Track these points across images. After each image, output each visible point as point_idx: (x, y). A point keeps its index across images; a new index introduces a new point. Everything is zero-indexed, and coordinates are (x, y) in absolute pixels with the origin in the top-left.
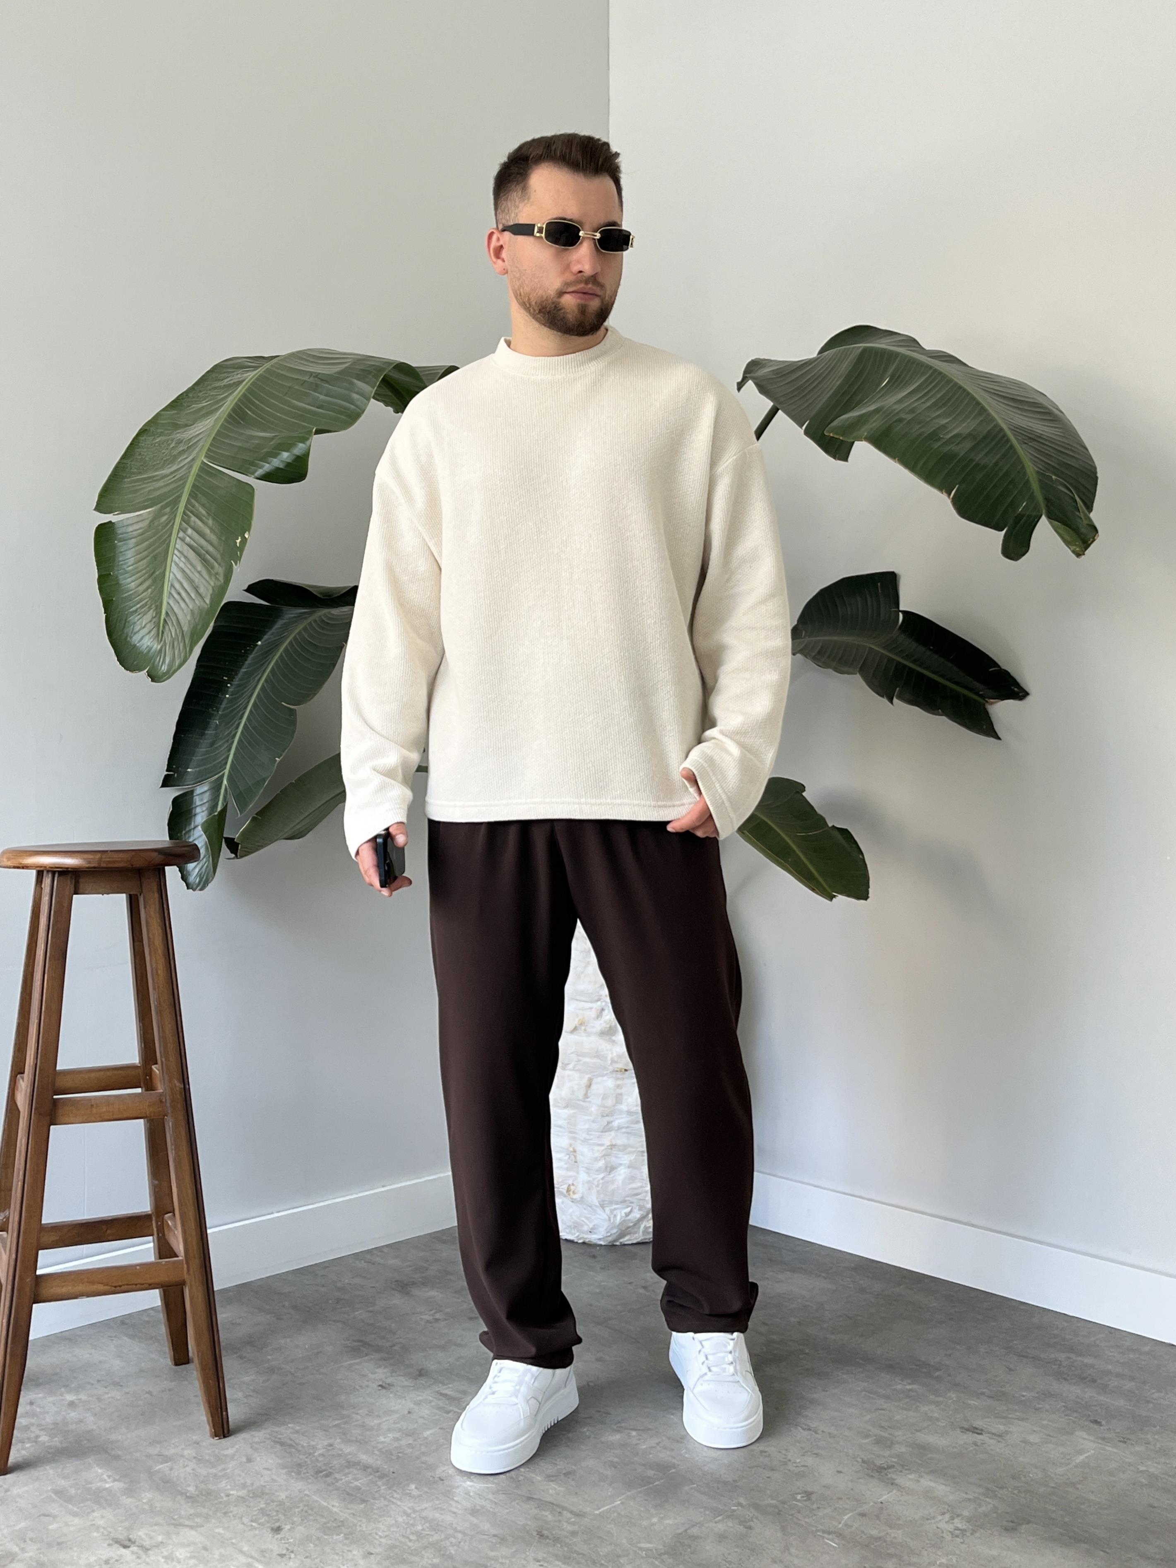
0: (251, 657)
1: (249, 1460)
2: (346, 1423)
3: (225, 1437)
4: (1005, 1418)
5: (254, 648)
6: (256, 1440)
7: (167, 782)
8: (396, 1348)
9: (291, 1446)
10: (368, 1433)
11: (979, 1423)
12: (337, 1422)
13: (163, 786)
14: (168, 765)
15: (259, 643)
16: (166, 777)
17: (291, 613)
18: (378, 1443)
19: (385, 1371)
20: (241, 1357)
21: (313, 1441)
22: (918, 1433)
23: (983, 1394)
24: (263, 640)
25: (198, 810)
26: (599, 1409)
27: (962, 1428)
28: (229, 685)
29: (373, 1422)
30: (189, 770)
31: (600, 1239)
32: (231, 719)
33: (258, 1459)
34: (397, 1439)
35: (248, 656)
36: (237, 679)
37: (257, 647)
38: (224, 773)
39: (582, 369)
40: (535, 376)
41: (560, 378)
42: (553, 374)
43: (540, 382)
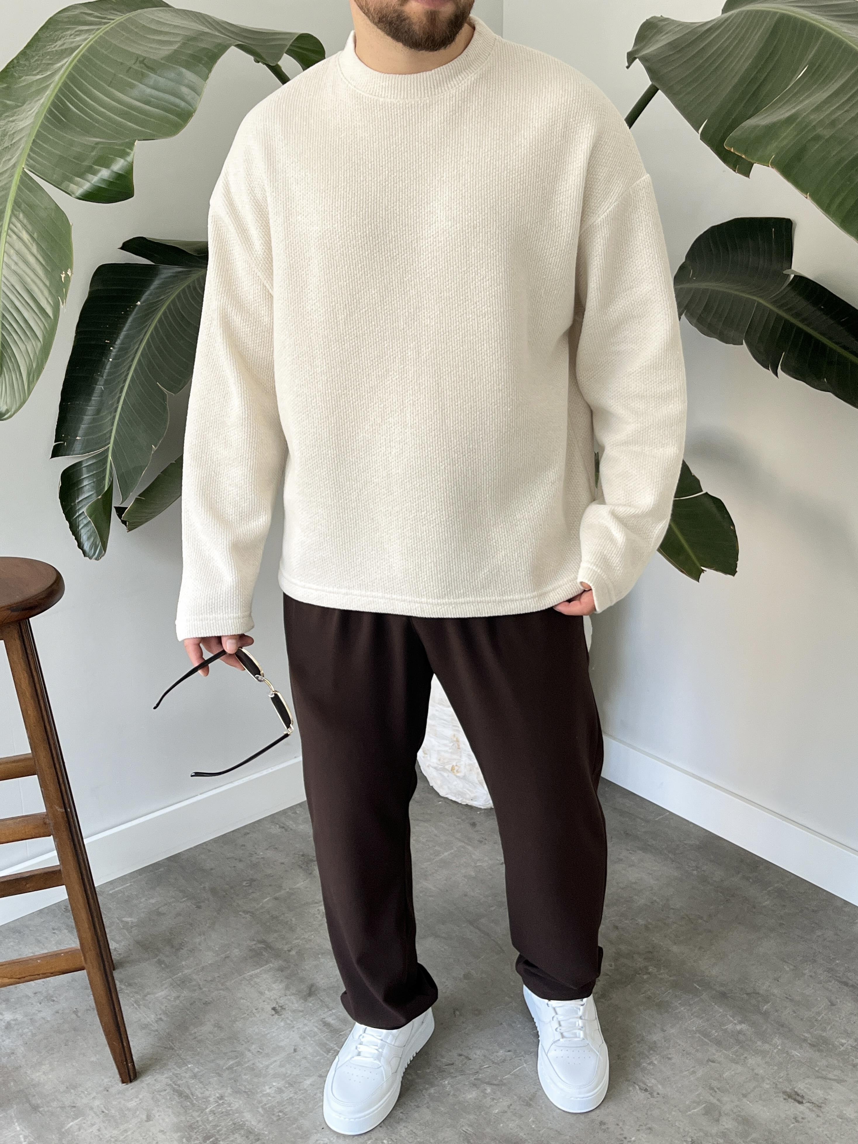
0: (130, 319)
1: (149, 1118)
2: (239, 1064)
3: (131, 1082)
4: (824, 1078)
5: (134, 309)
6: (158, 1086)
7: (56, 452)
8: (293, 953)
9: (187, 1097)
10: (256, 1080)
11: (801, 1087)
12: (231, 1062)
13: (52, 457)
14: (56, 435)
15: (139, 303)
16: (55, 447)
17: (167, 271)
18: (264, 1095)
19: (281, 987)
20: (160, 962)
21: (207, 1090)
22: (745, 1100)
23: (805, 1040)
24: (143, 299)
25: (85, 483)
26: (460, 1052)
27: (785, 1093)
28: (111, 348)
29: (261, 1063)
30: (78, 438)
31: (480, 805)
32: (113, 385)
33: (157, 1116)
34: (280, 1091)
35: (127, 318)
36: (118, 342)
37: (137, 308)
38: (108, 448)
39: (440, 91)
40: (384, 97)
41: (413, 103)
42: (405, 97)
43: (389, 106)
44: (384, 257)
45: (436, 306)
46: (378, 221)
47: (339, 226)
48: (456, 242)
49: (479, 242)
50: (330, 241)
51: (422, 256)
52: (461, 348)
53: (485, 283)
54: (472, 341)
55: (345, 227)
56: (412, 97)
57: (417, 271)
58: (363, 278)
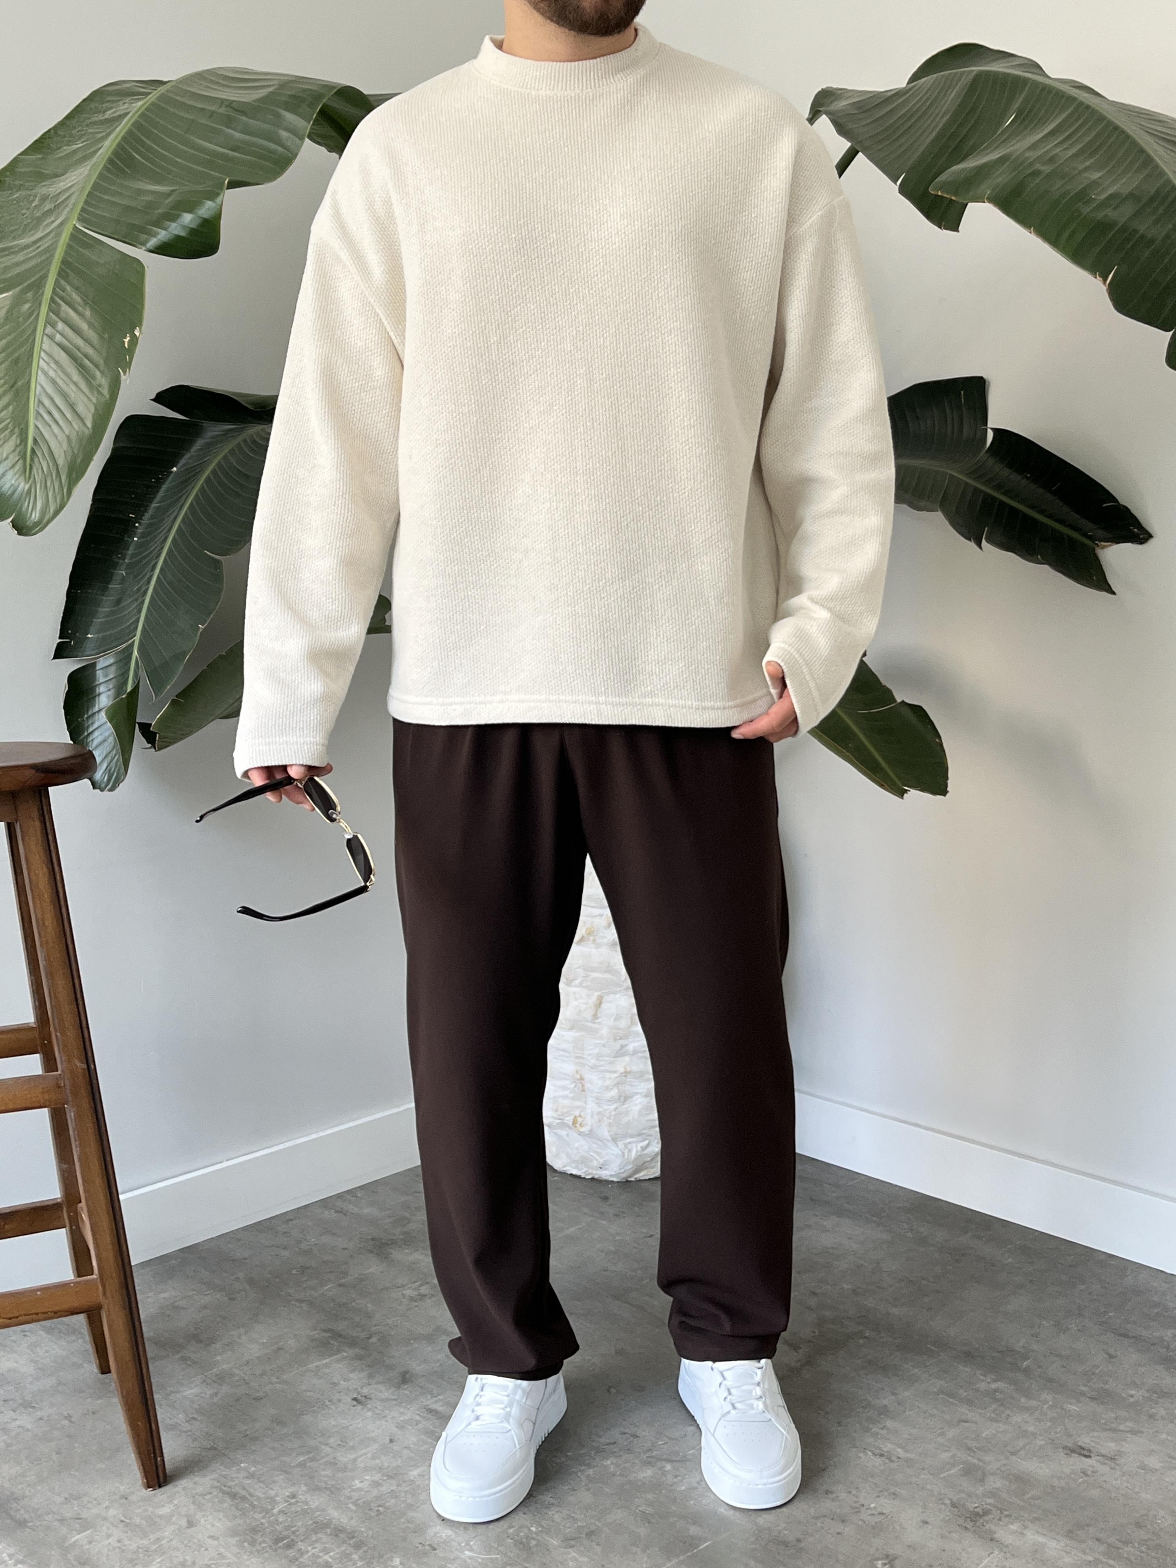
0: (164, 487)
2: (312, 1460)
3: (159, 1486)
4: (1114, 1430)
5: (168, 476)
6: (201, 1490)
7: (61, 652)
8: (374, 1340)
9: (244, 1499)
10: (340, 1475)
11: (1085, 1440)
12: (302, 1459)
13: (56, 657)
14: (61, 630)
15: (175, 469)
16: (60, 645)
17: (213, 430)
18: (353, 1490)
19: (361, 1376)
21: (272, 1489)
22: (1014, 1458)
23: (1083, 1393)
24: (180, 465)
25: (102, 689)
27: (1065, 1448)
28: (137, 525)
29: (344, 1458)
30: (89, 636)
31: (611, 1176)
32: (141, 569)
33: (202, 1521)
34: (377, 1484)
35: (160, 488)
36: (147, 516)
37: (172, 475)
38: (134, 641)
39: (605, 83)
40: (538, 90)
41: (573, 95)
42: (564, 88)
43: (544, 99)
44: (544, 264)
45: (610, 323)
46: (536, 221)
47: (488, 228)
48: (634, 243)
49: (662, 243)
50: (477, 246)
51: (591, 262)
52: (643, 373)
53: (670, 293)
54: (656, 365)
55: (495, 228)
56: (572, 88)
57: (586, 279)
58: (520, 290)
